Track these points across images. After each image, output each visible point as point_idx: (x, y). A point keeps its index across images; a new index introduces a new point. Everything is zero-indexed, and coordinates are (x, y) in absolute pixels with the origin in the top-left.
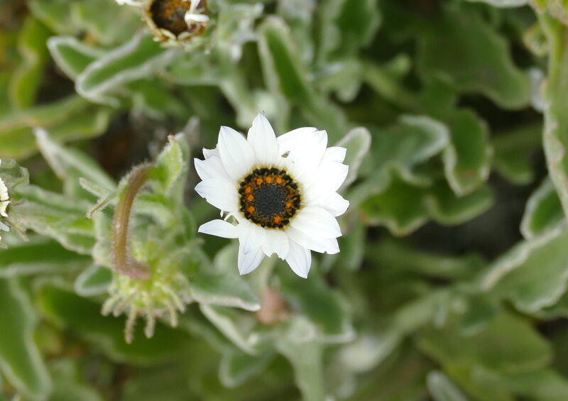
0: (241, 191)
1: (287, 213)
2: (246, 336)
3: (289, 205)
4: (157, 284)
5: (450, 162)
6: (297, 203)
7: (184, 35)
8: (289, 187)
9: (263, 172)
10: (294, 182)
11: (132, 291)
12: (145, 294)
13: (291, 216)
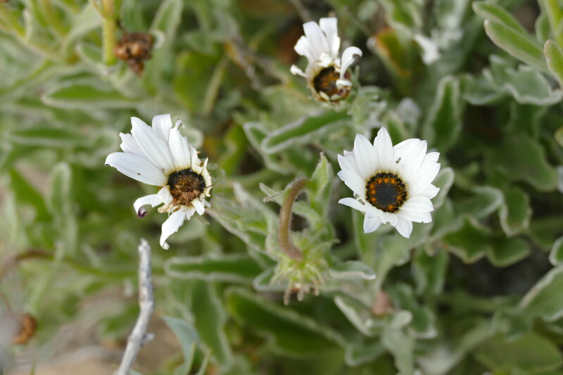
0: (368, 187)
1: (397, 203)
2: (364, 321)
3: (399, 198)
4: (307, 265)
5: (503, 215)
6: (404, 197)
7: (335, 97)
8: (399, 186)
9: (382, 175)
10: (403, 183)
11: (290, 269)
12: (299, 272)
13: (400, 206)
